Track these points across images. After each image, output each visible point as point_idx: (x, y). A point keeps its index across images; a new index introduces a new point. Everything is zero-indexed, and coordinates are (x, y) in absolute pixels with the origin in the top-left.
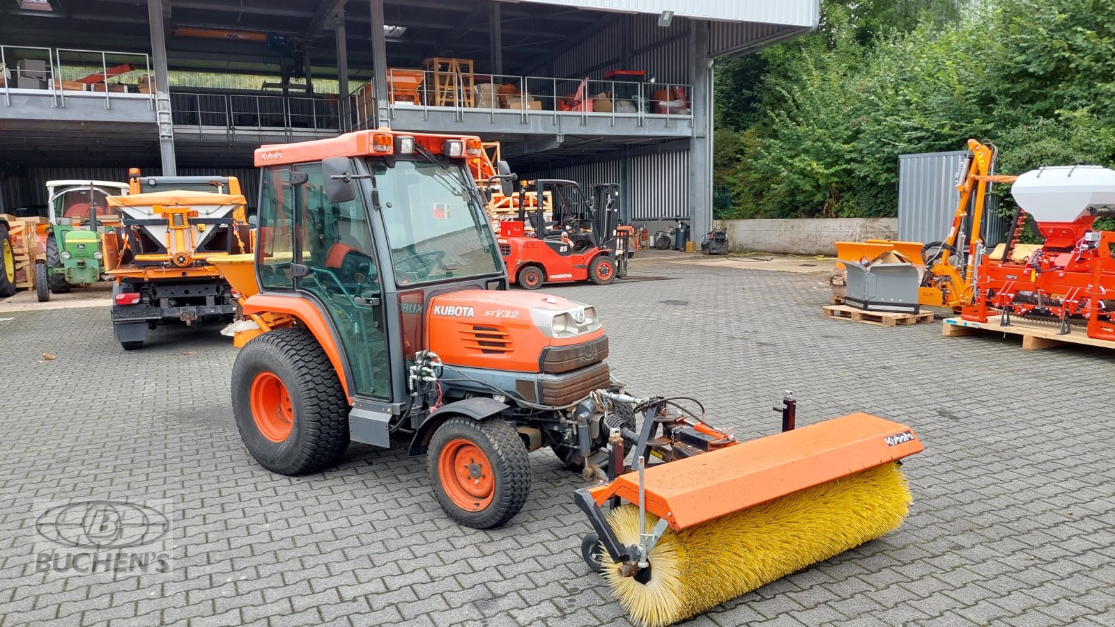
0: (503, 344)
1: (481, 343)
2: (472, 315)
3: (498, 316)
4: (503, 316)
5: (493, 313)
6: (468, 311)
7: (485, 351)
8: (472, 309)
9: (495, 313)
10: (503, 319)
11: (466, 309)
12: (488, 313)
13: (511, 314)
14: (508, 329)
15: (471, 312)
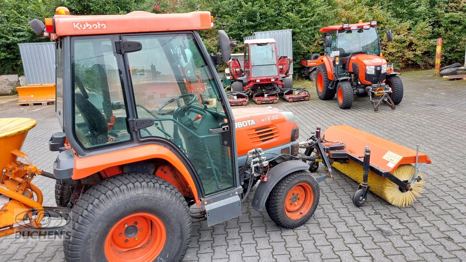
0: (272, 134)
1: (260, 137)
2: (254, 123)
3: (269, 119)
4: (272, 119)
5: (266, 119)
6: (250, 122)
7: (263, 141)
8: (252, 121)
9: (267, 119)
10: (272, 121)
11: (249, 121)
12: (263, 120)
13: (275, 117)
14: (276, 125)
15: (253, 122)
